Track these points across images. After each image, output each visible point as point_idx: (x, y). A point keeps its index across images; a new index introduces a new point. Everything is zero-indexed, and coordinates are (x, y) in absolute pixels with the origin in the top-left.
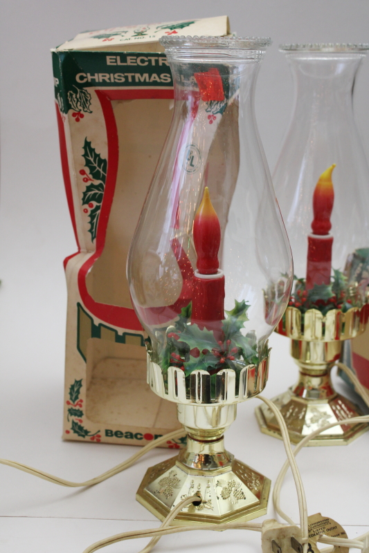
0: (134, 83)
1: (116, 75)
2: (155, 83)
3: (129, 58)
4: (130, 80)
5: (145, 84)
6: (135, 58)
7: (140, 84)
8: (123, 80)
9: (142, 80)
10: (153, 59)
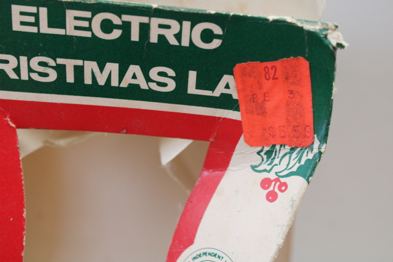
0: (79, 88)
1: (35, 61)
2: (133, 92)
3: (70, 14)
4: (70, 78)
5: (107, 91)
6: (88, 14)
7: (95, 90)
8: (53, 76)
9: (101, 81)
10: (136, 21)
